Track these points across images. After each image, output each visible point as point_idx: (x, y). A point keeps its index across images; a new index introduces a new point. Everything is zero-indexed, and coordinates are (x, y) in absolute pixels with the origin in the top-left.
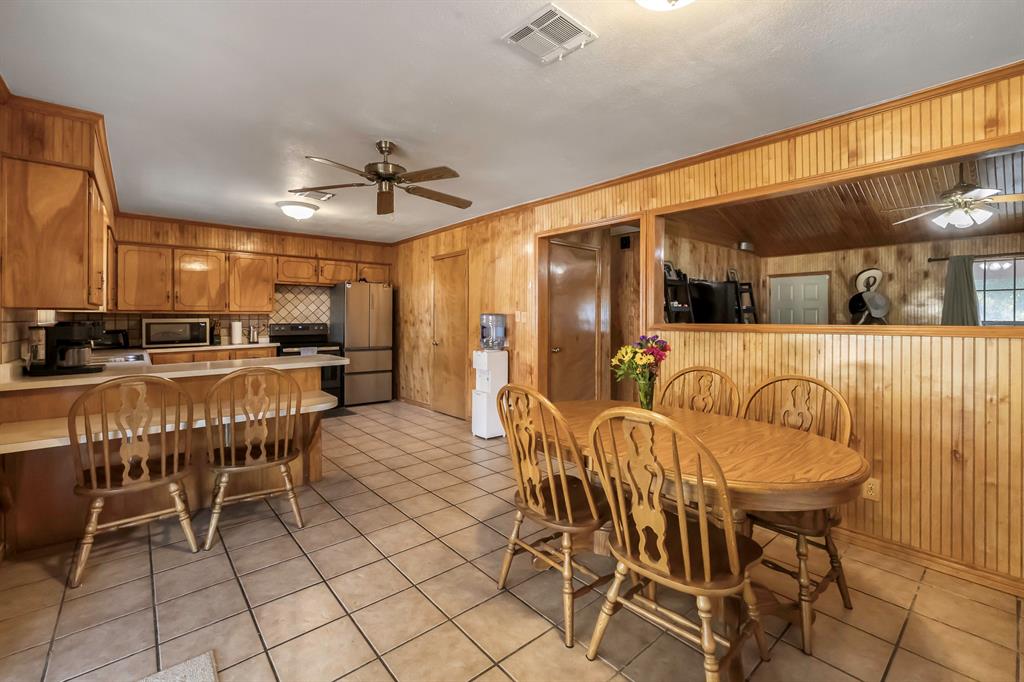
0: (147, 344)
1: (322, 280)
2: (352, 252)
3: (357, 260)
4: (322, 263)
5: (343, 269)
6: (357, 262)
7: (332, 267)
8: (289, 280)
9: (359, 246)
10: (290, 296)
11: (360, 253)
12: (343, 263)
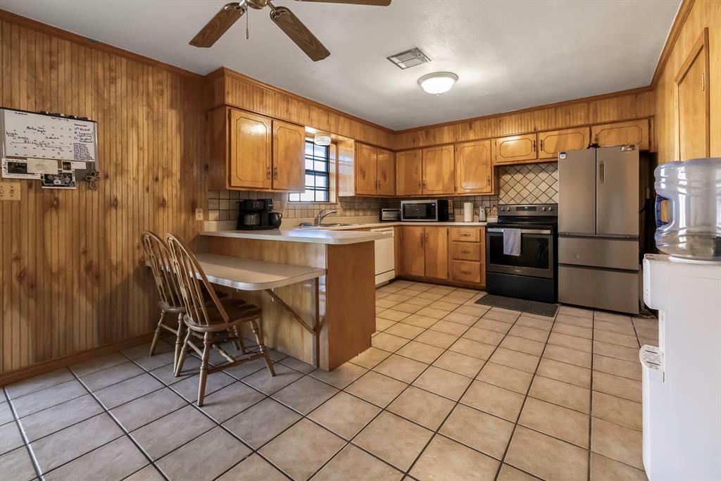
0: (404, 218)
1: (542, 155)
2: (582, 114)
3: (591, 122)
4: (541, 136)
5: (570, 137)
6: (590, 126)
7: (556, 138)
8: (507, 160)
9: (593, 104)
10: (518, 177)
11: (596, 112)
12: (570, 131)
